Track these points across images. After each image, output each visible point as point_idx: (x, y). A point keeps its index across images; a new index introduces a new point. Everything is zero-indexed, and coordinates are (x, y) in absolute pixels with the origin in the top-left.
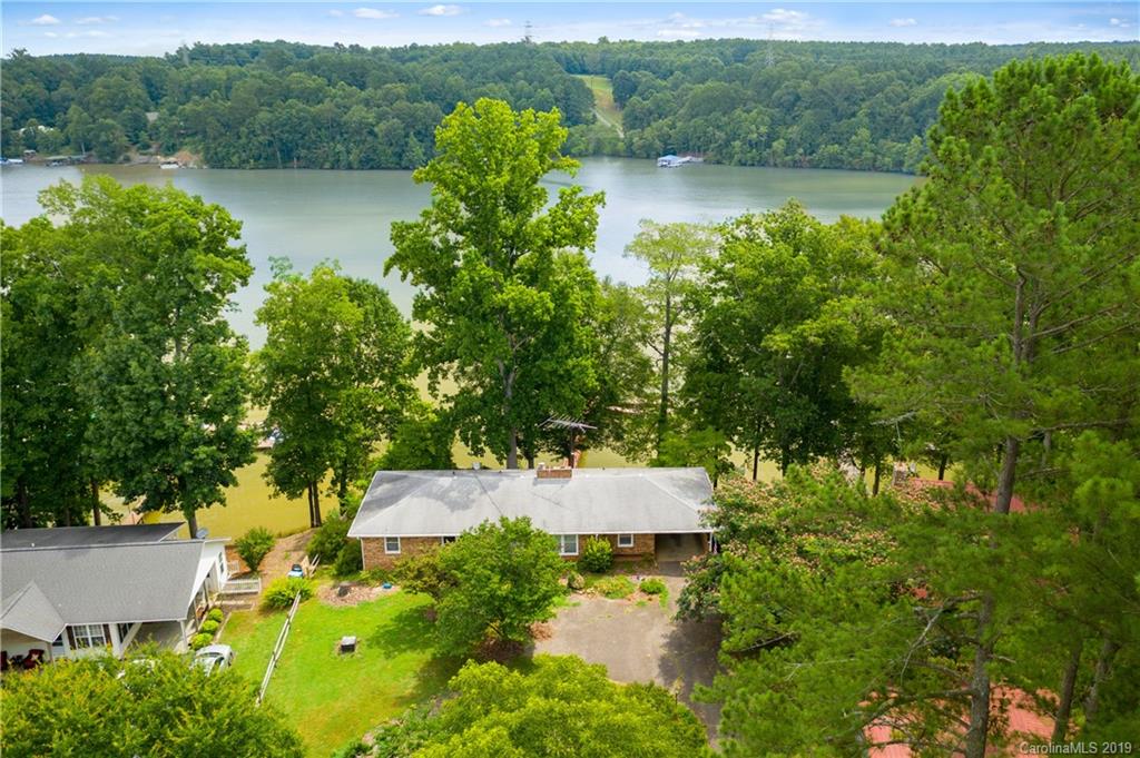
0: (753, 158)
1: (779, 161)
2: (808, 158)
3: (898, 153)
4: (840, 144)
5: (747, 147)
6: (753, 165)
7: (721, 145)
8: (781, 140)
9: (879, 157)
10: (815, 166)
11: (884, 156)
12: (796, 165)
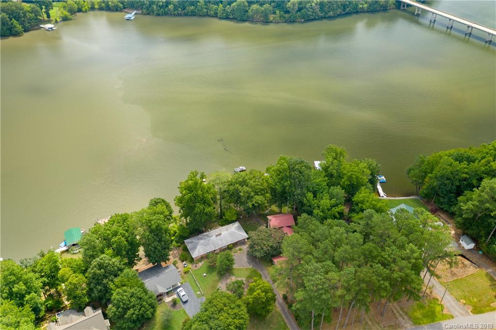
0: (162, 12)
1: (172, 13)
2: (183, 12)
3: (215, 10)
4: (194, 5)
5: (158, 8)
6: (162, 15)
7: (147, 6)
8: (172, 5)
9: (209, 11)
10: (186, 15)
11: (210, 10)
12: (179, 15)
